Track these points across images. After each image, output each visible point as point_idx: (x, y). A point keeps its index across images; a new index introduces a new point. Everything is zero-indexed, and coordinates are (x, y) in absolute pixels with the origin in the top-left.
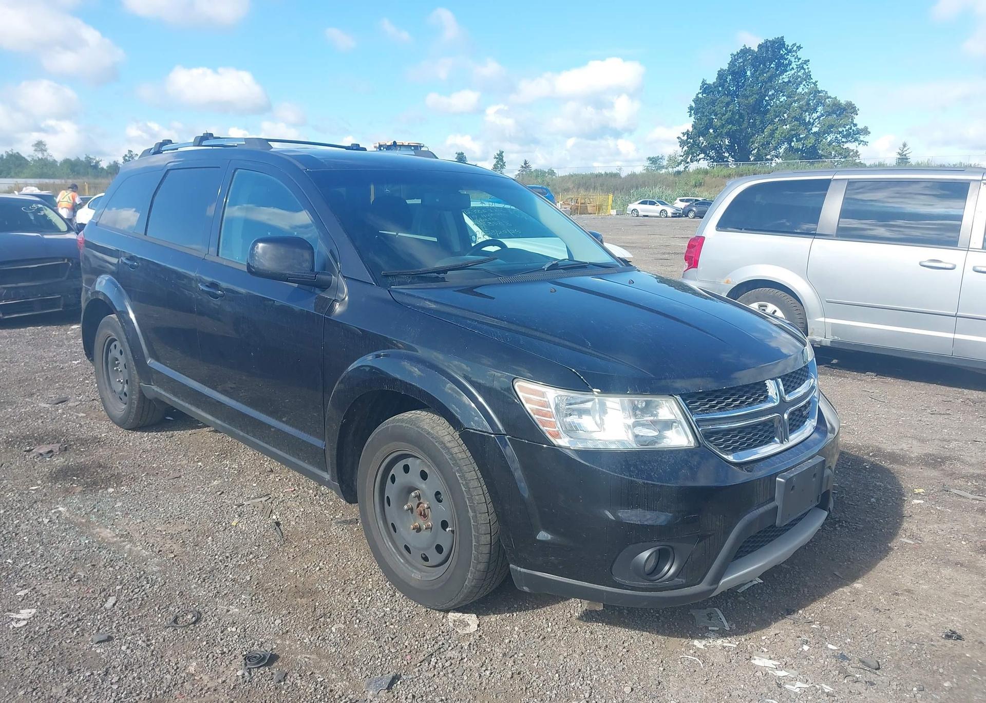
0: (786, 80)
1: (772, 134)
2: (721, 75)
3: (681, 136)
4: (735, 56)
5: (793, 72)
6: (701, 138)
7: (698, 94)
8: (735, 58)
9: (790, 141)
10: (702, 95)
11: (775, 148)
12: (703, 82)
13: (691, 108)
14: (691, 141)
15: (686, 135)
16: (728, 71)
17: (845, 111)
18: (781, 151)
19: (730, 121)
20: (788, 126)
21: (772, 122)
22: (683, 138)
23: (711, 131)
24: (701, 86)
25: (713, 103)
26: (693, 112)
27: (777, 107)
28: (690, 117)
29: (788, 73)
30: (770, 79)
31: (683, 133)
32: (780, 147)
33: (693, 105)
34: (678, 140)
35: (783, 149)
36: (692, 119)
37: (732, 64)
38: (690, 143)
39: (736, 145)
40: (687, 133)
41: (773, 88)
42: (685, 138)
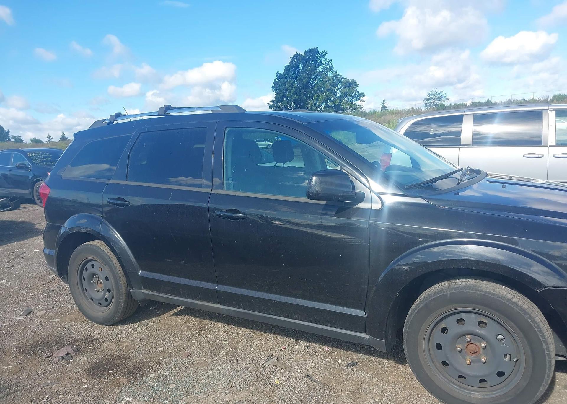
0: (321, 70)
1: (317, 99)
2: (287, 68)
3: (270, 103)
4: (292, 58)
5: (324, 66)
6: (280, 103)
7: (275, 79)
8: (293, 58)
9: (326, 102)
10: (278, 80)
11: (319, 107)
12: (277, 72)
13: (273, 87)
14: (275, 105)
15: (272, 102)
16: (290, 66)
17: (351, 85)
18: (323, 108)
19: (295, 93)
20: (325, 94)
21: (316, 93)
22: (271, 104)
23: (285, 99)
24: (276, 75)
25: (285, 84)
26: (274, 89)
27: (318, 84)
28: (273, 92)
29: (321, 66)
30: (313, 70)
31: (270, 101)
32: (322, 106)
33: (274, 85)
34: (268, 105)
35: (323, 107)
36: (274, 93)
37: (291, 62)
38: (274, 106)
39: (299, 106)
40: (273, 101)
41: (314, 74)
42: (272, 104)
